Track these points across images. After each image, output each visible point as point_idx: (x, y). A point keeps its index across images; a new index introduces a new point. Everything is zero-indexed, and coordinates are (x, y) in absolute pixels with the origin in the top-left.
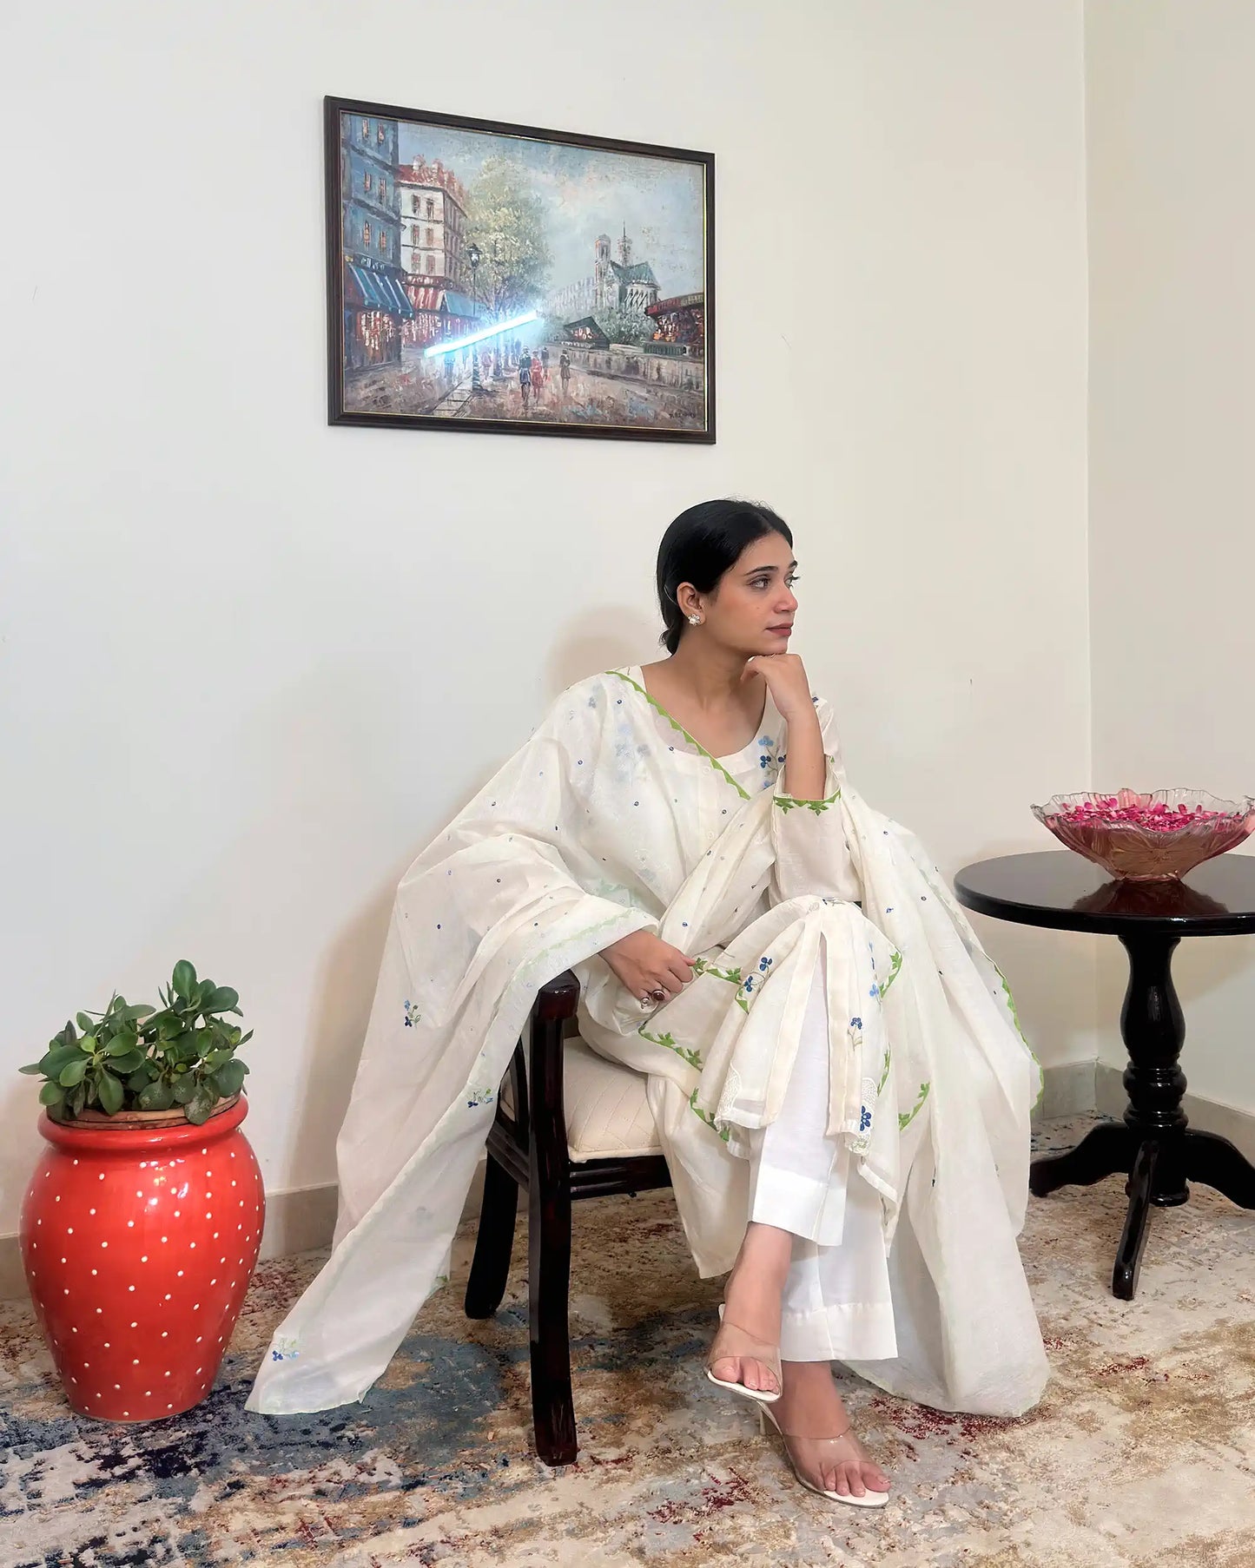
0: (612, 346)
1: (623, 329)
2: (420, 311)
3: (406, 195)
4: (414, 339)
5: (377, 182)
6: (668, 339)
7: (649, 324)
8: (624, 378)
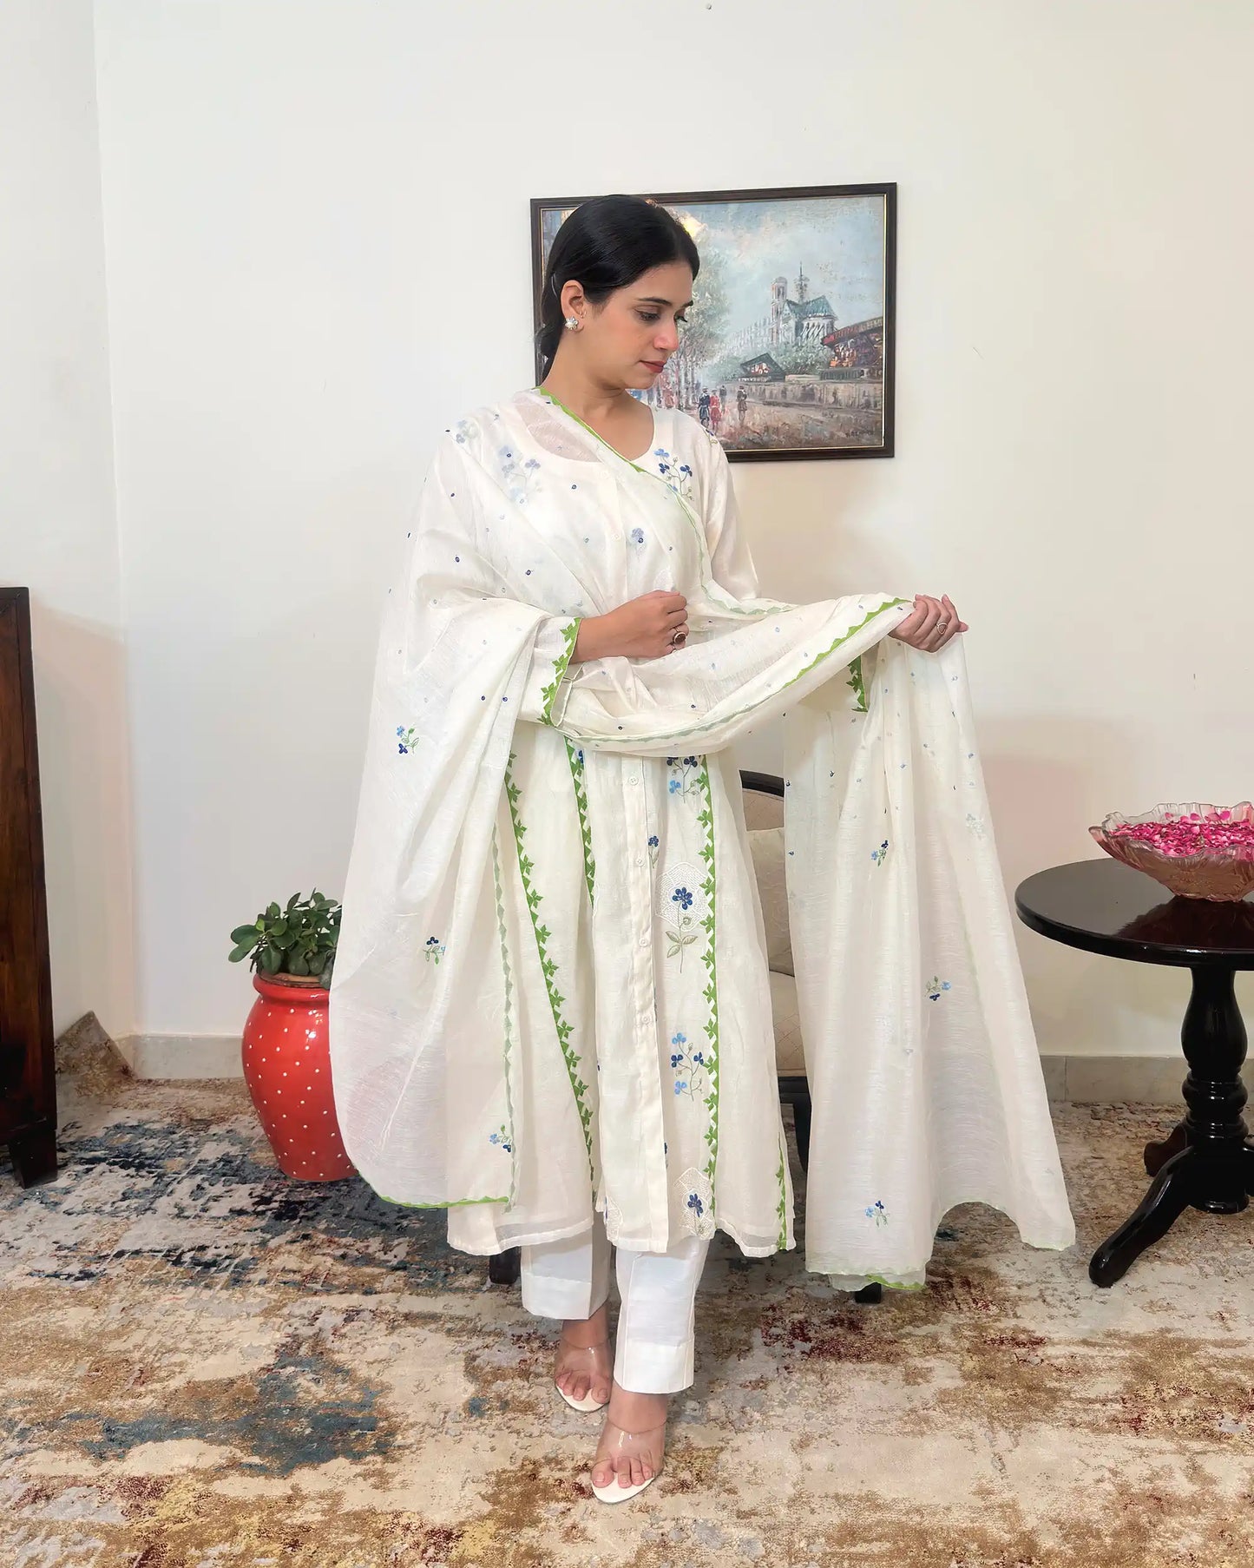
0: (787, 378)
1: (799, 361)
6: (844, 364)
7: (825, 352)
8: (800, 405)
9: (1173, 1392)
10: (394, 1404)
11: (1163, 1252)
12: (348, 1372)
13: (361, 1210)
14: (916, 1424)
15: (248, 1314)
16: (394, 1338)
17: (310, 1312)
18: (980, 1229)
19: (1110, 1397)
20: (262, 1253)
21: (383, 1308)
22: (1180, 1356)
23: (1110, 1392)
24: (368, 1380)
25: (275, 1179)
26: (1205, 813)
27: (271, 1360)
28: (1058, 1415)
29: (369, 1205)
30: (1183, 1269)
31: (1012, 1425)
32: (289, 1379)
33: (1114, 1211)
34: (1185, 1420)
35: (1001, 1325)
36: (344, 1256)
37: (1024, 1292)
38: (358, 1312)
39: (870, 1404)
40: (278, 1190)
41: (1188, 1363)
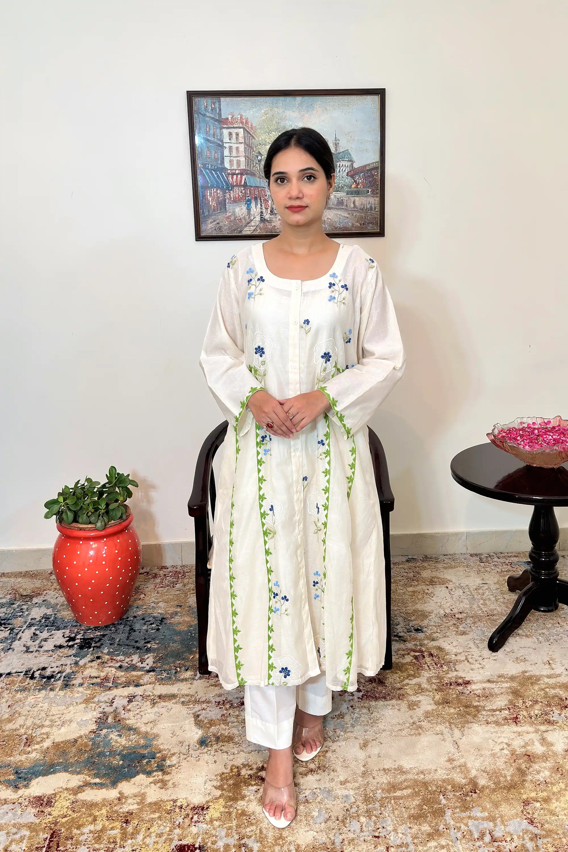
2: (234, 186)
3: (226, 132)
4: (232, 200)
5: (212, 127)
6: (359, 187)
7: (349, 180)
8: (336, 208)
9: (530, 703)
10: (162, 744)
11: (520, 632)
12: (135, 729)
13: (125, 640)
14: (417, 730)
15: (77, 703)
16: (156, 709)
17: (109, 699)
18: (434, 626)
19: (503, 708)
20: (77, 668)
21: (147, 694)
22: (532, 684)
23: (503, 705)
24: (147, 733)
25: (75, 626)
26: (539, 421)
27: (94, 727)
28: (480, 719)
29: (128, 637)
30: (530, 639)
31: (460, 726)
32: (106, 736)
33: (495, 612)
34: (537, 716)
35: (449, 676)
36: (120, 667)
37: (459, 658)
38: (134, 697)
39: (394, 722)
40: (78, 633)
41: (536, 687)
